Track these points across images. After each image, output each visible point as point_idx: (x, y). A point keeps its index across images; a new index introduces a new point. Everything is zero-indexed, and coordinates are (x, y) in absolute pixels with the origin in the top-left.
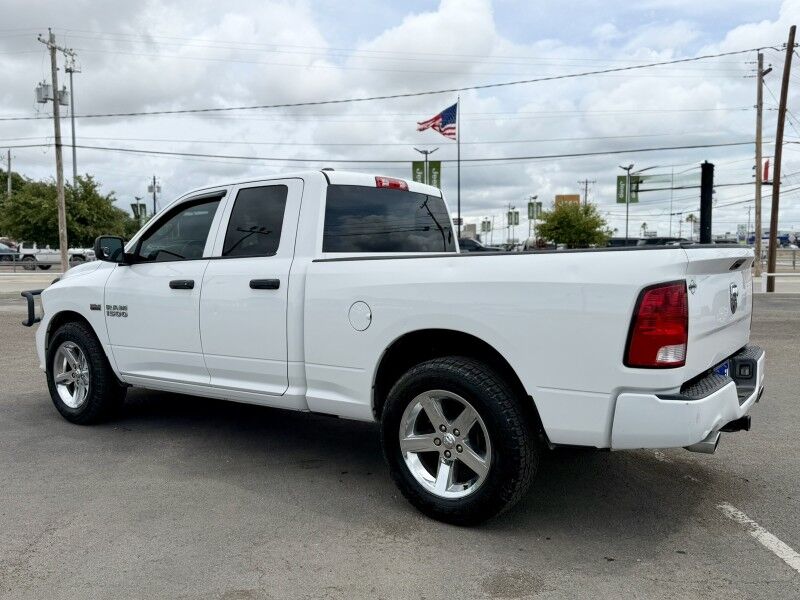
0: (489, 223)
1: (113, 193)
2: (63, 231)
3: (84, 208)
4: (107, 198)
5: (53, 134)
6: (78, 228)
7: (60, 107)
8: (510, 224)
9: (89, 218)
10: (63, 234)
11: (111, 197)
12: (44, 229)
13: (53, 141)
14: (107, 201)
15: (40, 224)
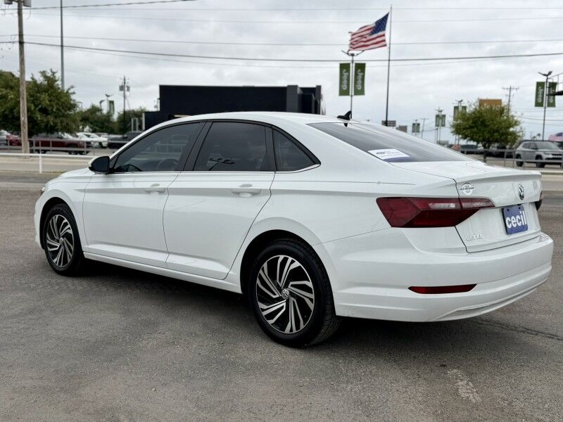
0: (419, 124)
1: (72, 87)
2: (24, 119)
3: (45, 99)
4: (67, 92)
5: (17, 33)
6: (39, 116)
7: (23, 7)
8: (437, 125)
9: (50, 109)
10: (24, 121)
11: (71, 91)
12: (10, 116)
13: (17, 39)
14: (67, 95)
15: (7, 112)
